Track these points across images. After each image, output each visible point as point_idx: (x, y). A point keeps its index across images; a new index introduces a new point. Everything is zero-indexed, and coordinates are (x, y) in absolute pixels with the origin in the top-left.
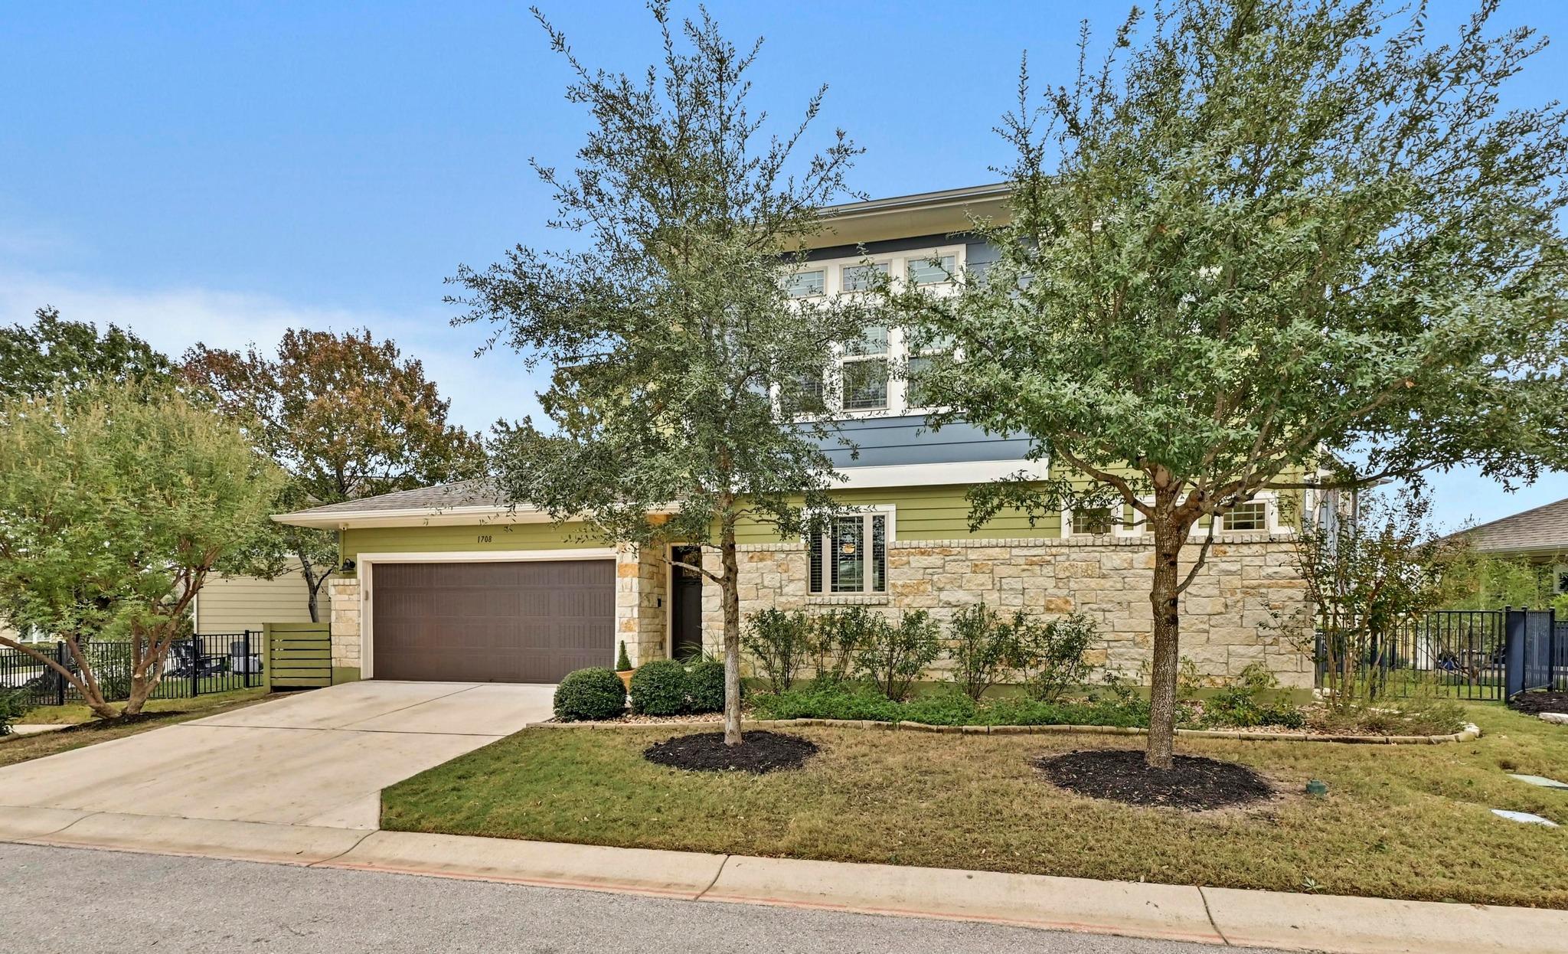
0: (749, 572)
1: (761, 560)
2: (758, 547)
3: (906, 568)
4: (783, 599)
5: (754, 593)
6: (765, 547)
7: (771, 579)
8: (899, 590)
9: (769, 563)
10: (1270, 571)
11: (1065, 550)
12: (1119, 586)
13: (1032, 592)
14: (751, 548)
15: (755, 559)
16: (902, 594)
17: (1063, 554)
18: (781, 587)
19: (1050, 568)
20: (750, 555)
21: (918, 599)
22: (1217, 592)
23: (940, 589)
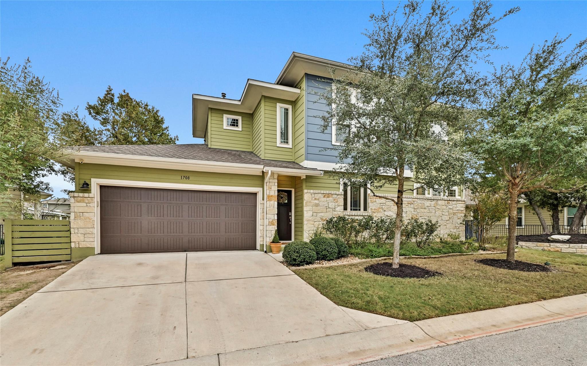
0: (323, 202)
1: (328, 197)
2: (328, 192)
3: (375, 203)
4: (336, 213)
5: (325, 210)
6: (330, 192)
7: (332, 205)
8: (373, 210)
9: (331, 198)
10: (458, 208)
11: (416, 200)
12: (428, 211)
13: (408, 213)
14: (325, 192)
15: (326, 197)
16: (374, 212)
17: (416, 201)
18: (335, 208)
19: (413, 205)
20: (324, 195)
21: (378, 214)
22: (448, 214)
23: (385, 211)
